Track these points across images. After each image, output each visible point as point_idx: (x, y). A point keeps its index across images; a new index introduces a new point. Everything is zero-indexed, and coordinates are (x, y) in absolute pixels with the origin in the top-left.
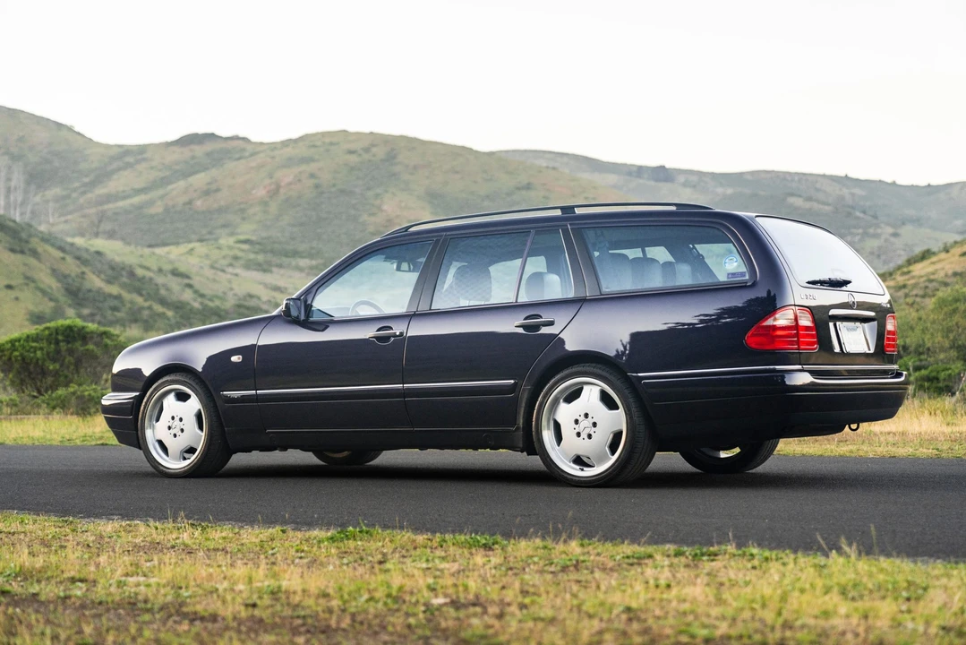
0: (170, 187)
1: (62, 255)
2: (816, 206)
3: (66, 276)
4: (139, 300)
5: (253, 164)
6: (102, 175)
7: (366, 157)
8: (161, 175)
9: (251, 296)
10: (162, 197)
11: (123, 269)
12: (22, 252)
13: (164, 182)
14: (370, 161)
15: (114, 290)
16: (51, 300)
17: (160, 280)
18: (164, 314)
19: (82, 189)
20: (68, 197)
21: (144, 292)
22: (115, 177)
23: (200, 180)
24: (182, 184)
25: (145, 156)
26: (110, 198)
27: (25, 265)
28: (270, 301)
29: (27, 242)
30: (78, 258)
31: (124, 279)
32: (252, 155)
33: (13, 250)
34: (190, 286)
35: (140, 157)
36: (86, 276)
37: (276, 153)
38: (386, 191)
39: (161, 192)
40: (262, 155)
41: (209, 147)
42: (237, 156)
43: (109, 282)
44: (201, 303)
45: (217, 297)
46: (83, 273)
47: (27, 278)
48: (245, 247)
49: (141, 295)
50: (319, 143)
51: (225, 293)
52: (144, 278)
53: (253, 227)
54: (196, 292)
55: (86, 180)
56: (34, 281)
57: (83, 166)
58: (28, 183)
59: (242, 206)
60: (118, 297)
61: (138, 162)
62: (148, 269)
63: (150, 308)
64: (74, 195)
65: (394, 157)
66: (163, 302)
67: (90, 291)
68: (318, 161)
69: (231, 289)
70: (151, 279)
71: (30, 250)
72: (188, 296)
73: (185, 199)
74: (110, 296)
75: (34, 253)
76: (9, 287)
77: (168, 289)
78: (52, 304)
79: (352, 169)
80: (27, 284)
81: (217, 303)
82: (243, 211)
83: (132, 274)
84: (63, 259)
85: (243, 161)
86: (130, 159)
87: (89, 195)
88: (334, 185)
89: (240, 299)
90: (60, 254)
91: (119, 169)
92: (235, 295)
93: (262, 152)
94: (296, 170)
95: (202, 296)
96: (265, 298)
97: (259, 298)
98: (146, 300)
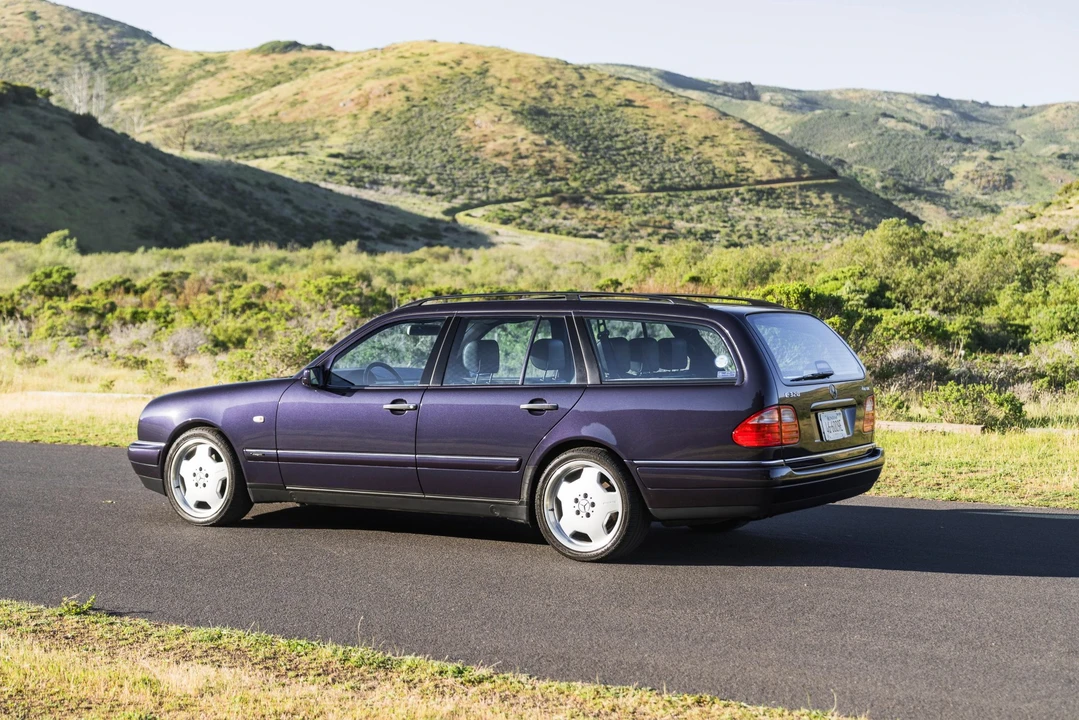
0: (254, 97)
1: (164, 167)
2: (910, 127)
3: (169, 190)
4: (243, 215)
5: (340, 75)
6: (183, 84)
7: (458, 69)
8: (243, 84)
9: (350, 213)
10: (246, 107)
11: (223, 182)
12: (124, 163)
13: (247, 91)
14: (462, 74)
15: (217, 204)
16: (158, 214)
17: (259, 194)
18: (269, 230)
19: (162, 99)
20: (149, 105)
21: (248, 207)
22: (195, 86)
23: (285, 90)
24: (266, 95)
25: (226, 65)
26: (192, 108)
27: (129, 176)
28: (369, 218)
29: (128, 153)
30: (179, 171)
31: (225, 194)
32: (338, 65)
33: (115, 162)
34: (289, 201)
35: (220, 66)
36: (189, 190)
37: (364, 63)
38: (479, 106)
39: (245, 102)
40: (349, 65)
41: (292, 56)
42: (321, 66)
43: (212, 196)
44: (302, 220)
45: (318, 213)
46: (186, 186)
47: (131, 190)
48: (339, 161)
49: (245, 210)
50: (407, 54)
51: (323, 209)
52: (244, 192)
53: (344, 140)
54: (296, 208)
55: (167, 88)
56: (138, 194)
57: (163, 74)
58: (109, 90)
59: (331, 118)
60: (222, 212)
61: (218, 71)
62: (245, 182)
63: (254, 224)
64: (155, 104)
65: (487, 71)
66: (267, 218)
67: (194, 205)
68: (408, 73)
69: (330, 205)
70: (251, 193)
71: (132, 161)
72: (288, 211)
73: (271, 110)
74: (215, 210)
75: (136, 165)
76: (114, 199)
77: (269, 204)
78: (159, 218)
79: (444, 81)
80: (132, 197)
81: (318, 219)
82: (331, 122)
83: (233, 188)
84: (166, 171)
85: (328, 71)
86: (211, 67)
87: (170, 105)
88: (425, 99)
89: (339, 216)
90: (161, 166)
91: (200, 78)
92: (334, 211)
93: (348, 62)
94: (386, 81)
95: (302, 211)
96: (364, 215)
97: (358, 215)
98: (250, 216)
